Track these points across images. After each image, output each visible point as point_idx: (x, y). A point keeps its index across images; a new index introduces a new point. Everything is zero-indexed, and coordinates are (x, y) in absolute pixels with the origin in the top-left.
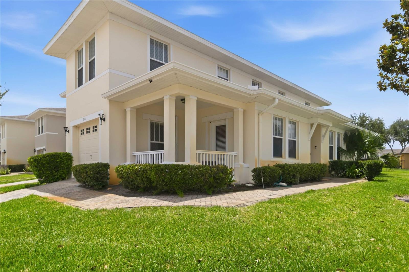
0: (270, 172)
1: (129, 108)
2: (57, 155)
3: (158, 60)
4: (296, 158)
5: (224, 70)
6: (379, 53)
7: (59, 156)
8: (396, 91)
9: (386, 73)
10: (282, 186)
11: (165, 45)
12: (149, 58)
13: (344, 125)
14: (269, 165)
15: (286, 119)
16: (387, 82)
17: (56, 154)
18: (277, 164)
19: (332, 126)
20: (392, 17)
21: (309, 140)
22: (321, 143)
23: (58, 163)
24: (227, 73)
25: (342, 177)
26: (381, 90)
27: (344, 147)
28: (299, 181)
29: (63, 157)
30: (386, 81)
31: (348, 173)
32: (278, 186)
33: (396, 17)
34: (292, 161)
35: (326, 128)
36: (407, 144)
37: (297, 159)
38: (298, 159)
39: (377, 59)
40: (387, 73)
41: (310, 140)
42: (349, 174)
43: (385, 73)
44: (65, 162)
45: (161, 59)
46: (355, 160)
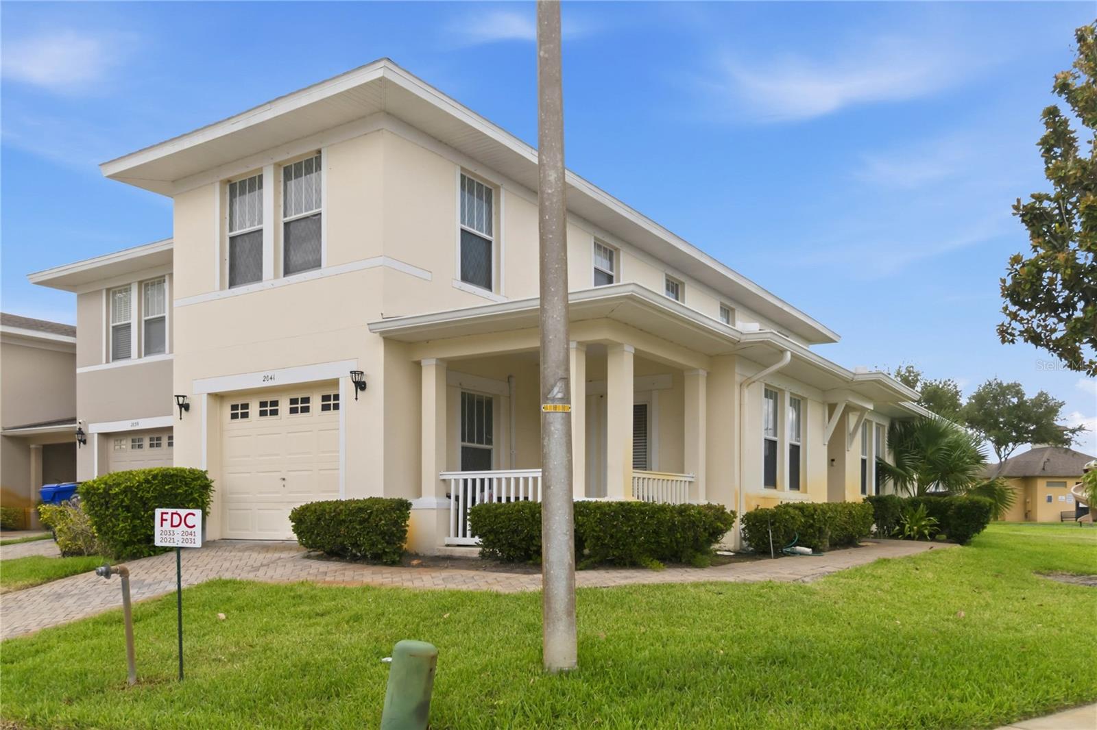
0: (786, 520)
1: (435, 360)
2: (177, 476)
3: (474, 228)
4: (799, 490)
5: (605, 249)
6: (1007, 269)
7: (184, 477)
8: (1034, 346)
9: (1017, 307)
10: (802, 554)
11: (487, 188)
12: (458, 225)
13: (897, 406)
14: (758, 506)
15: (786, 392)
16: (1018, 327)
17: (175, 472)
18: (781, 502)
19: (872, 408)
20: (1033, 196)
21: (825, 445)
22: (847, 452)
23: (179, 498)
24: (611, 260)
25: (895, 537)
26: (1003, 341)
27: (889, 460)
28: (828, 544)
29: (193, 480)
30: (1015, 324)
31: (909, 527)
32: (794, 554)
33: (1039, 198)
34: (794, 497)
35: (858, 414)
36: (1013, 449)
37: (802, 493)
38: (805, 492)
39: (1001, 279)
40: (1019, 310)
41: (827, 443)
42: (911, 529)
43: (1014, 308)
44: (196, 495)
45: (480, 226)
46: (913, 496)
